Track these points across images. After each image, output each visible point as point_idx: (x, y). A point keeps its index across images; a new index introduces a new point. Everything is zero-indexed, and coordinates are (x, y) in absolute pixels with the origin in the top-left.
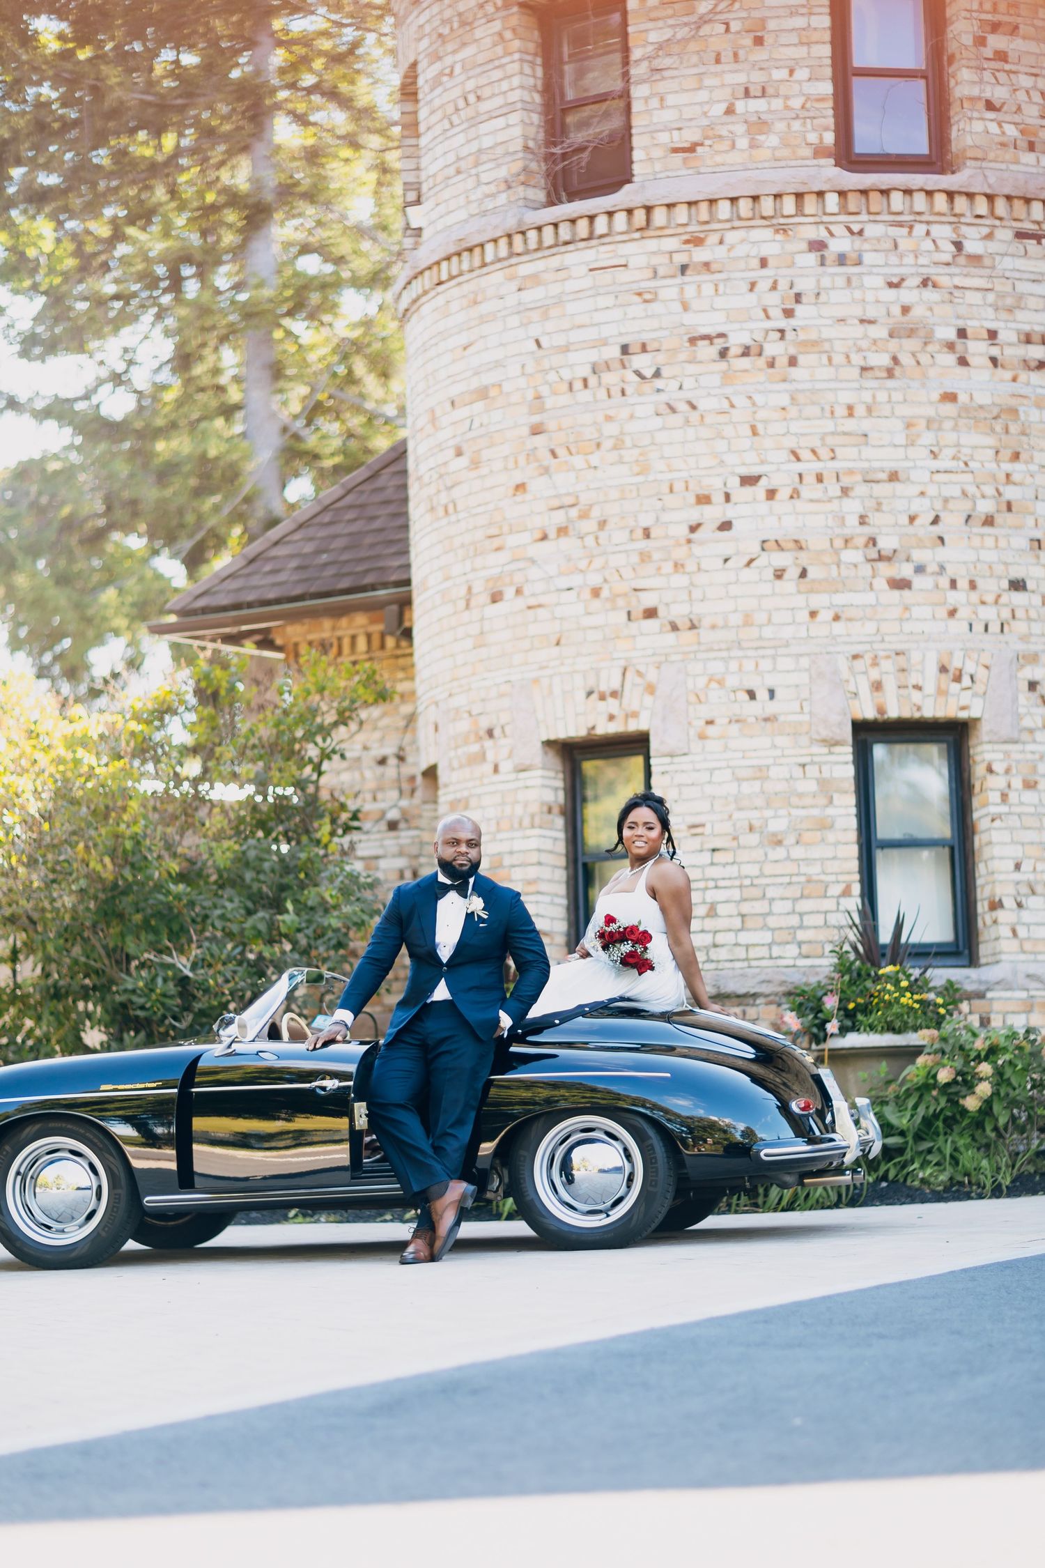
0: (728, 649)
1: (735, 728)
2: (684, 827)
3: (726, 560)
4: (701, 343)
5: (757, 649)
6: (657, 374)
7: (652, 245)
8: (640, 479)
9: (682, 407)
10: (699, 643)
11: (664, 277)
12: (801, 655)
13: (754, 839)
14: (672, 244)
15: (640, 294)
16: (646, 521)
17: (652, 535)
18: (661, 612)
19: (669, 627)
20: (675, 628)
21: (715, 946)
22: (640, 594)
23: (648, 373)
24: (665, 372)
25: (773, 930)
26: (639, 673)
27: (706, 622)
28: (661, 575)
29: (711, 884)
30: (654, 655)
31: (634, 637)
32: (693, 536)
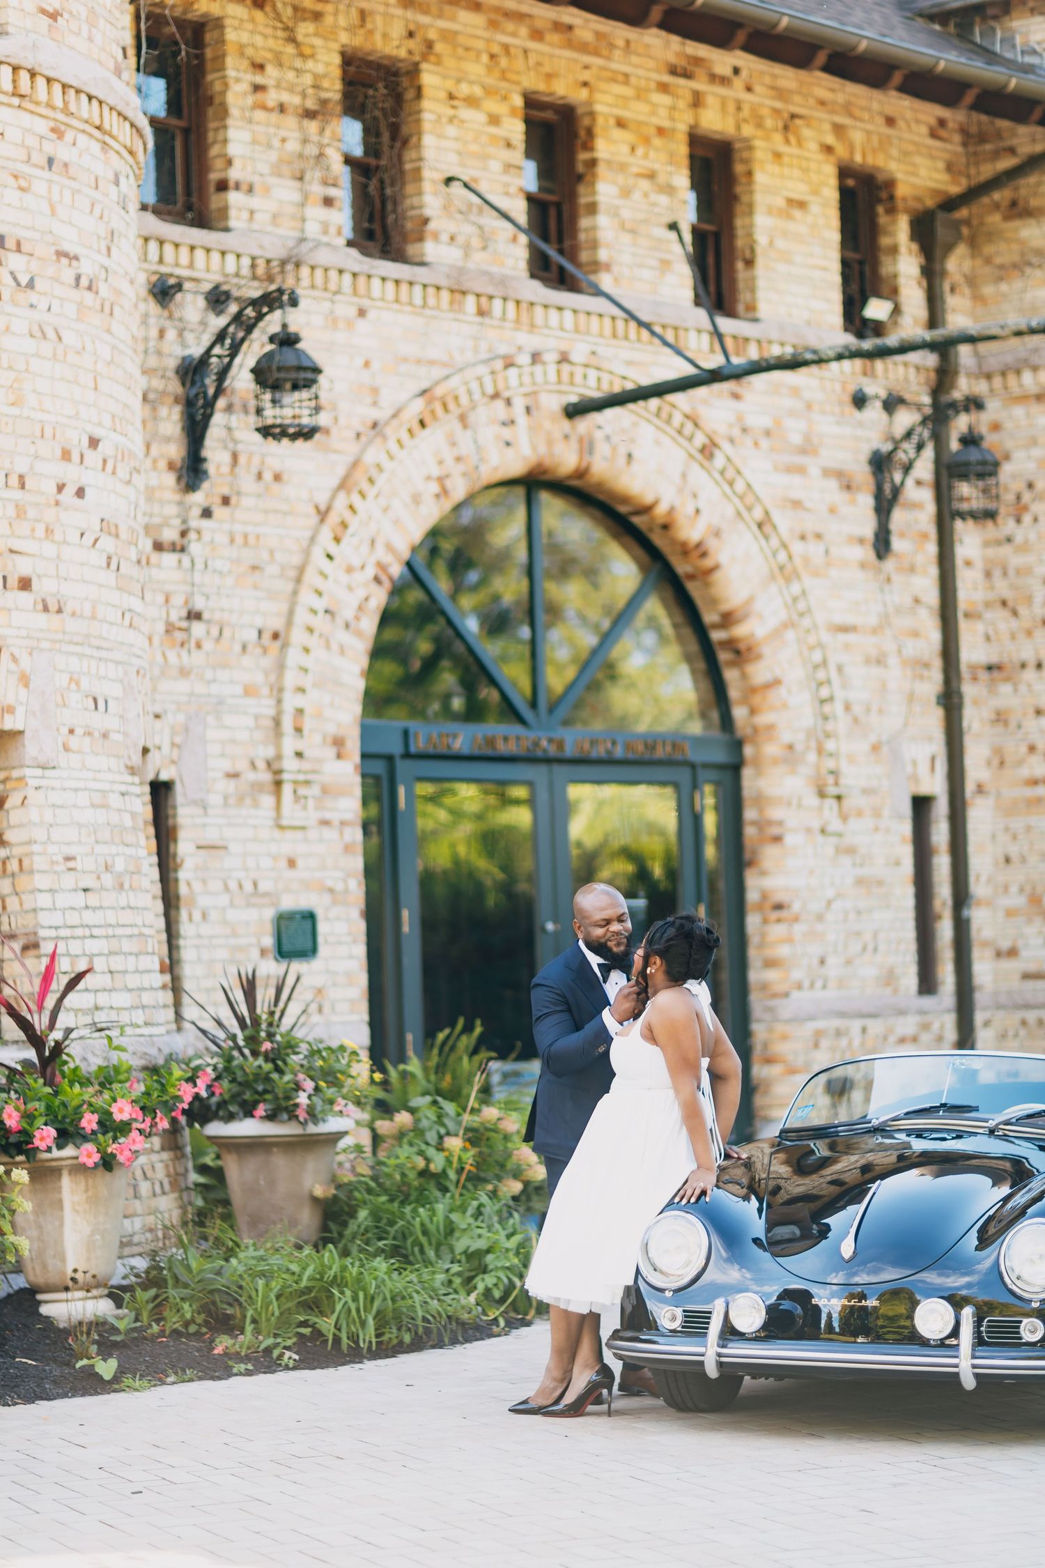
0: (82, 644)
1: (87, 740)
2: (60, 859)
3: (82, 535)
4: (65, 261)
5: (98, 648)
6: (31, 285)
7: (26, 118)
8: (14, 411)
9: (51, 334)
10: (64, 633)
11: (35, 166)
12: (117, 663)
13: (108, 880)
14: (42, 126)
15: (16, 177)
16: (21, 466)
17: (27, 486)
18: (35, 584)
19: (40, 607)
20: (46, 609)
21: (97, 1008)
22: (15, 556)
23: (24, 280)
24: (38, 284)
25: (130, 990)
26: (15, 659)
27: (68, 609)
28: (34, 538)
29: (87, 933)
30: (27, 637)
31: (9, 610)
32: (60, 497)
